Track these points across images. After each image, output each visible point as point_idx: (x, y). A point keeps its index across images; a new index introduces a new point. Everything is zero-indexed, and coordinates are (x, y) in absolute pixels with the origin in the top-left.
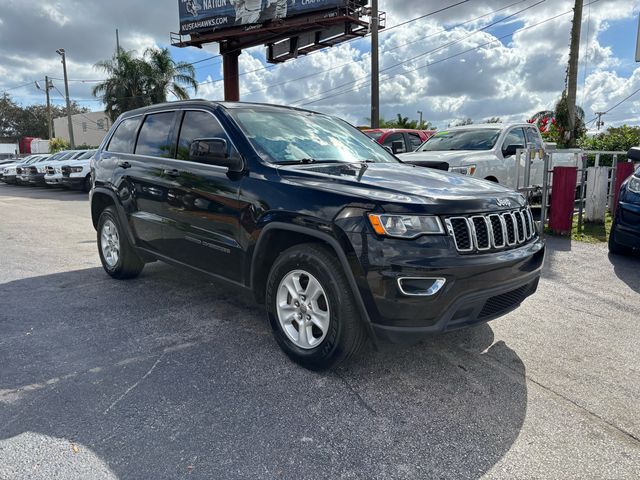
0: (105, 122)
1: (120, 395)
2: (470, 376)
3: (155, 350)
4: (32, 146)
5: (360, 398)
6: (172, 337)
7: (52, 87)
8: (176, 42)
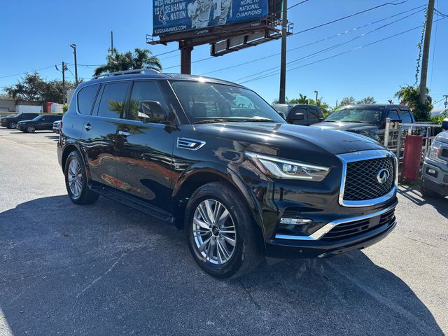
1: (87, 285)
2: (330, 284)
3: (115, 255)
4: (52, 108)
5: (250, 296)
6: (128, 246)
7: (67, 69)
8: (150, 41)
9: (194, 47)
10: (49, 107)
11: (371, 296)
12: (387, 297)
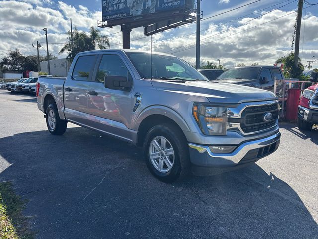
0: (65, 64)
1: (89, 192)
2: (250, 188)
3: (102, 173)
4: (30, 75)
5: (199, 197)
6: (109, 166)
7: (40, 46)
8: (100, 25)
10: (27, 74)
11: (278, 195)
12: (288, 195)
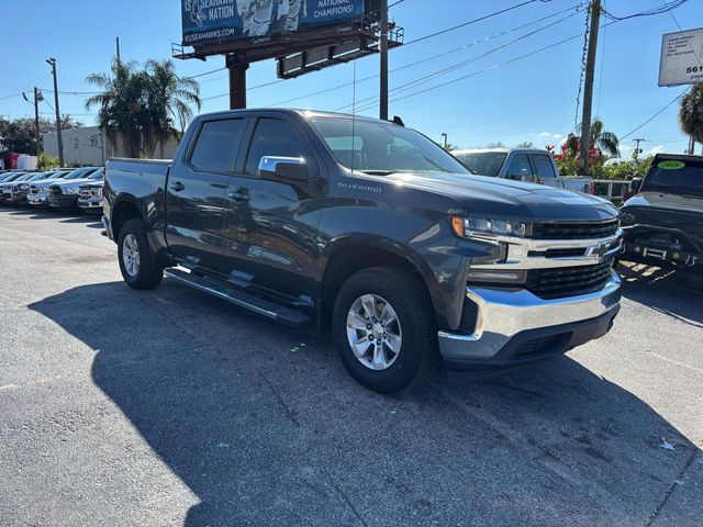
0: (99, 139)
7: (42, 99)
8: (178, 54)
9: (251, 64)
10: (14, 161)
